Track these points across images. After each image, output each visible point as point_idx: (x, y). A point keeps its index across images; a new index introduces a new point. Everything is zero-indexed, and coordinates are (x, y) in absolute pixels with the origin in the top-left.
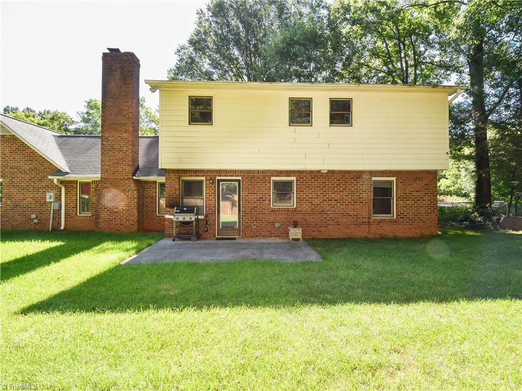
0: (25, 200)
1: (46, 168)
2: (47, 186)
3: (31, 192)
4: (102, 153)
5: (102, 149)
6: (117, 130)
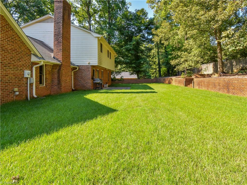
0: (7, 76)
1: (23, 51)
2: (23, 65)
3: (12, 69)
4: (63, 51)
5: (62, 49)
6: (67, 41)
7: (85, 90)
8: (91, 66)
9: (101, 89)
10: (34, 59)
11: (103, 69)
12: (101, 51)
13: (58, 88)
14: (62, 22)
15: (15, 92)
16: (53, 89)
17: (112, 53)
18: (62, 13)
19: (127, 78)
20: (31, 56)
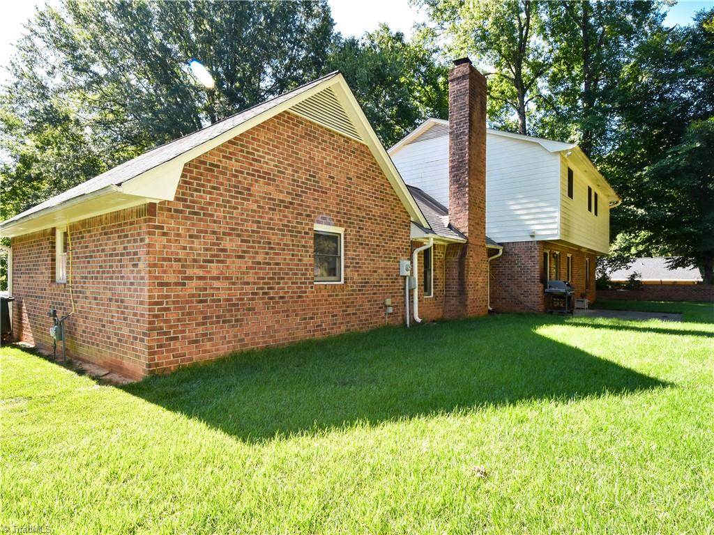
1: (397, 217)
3: (382, 258)
4: (469, 208)
5: (467, 202)
6: (478, 179)
7: (521, 315)
8: (539, 242)
9: (568, 313)
10: (416, 234)
11: (571, 251)
12: (569, 195)
13: (460, 302)
14: (467, 131)
15: (386, 306)
16: (450, 305)
17: (600, 195)
18: (467, 109)
19: (659, 280)
20: (410, 226)
